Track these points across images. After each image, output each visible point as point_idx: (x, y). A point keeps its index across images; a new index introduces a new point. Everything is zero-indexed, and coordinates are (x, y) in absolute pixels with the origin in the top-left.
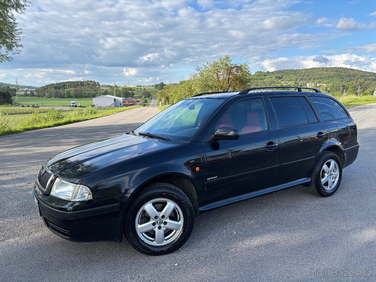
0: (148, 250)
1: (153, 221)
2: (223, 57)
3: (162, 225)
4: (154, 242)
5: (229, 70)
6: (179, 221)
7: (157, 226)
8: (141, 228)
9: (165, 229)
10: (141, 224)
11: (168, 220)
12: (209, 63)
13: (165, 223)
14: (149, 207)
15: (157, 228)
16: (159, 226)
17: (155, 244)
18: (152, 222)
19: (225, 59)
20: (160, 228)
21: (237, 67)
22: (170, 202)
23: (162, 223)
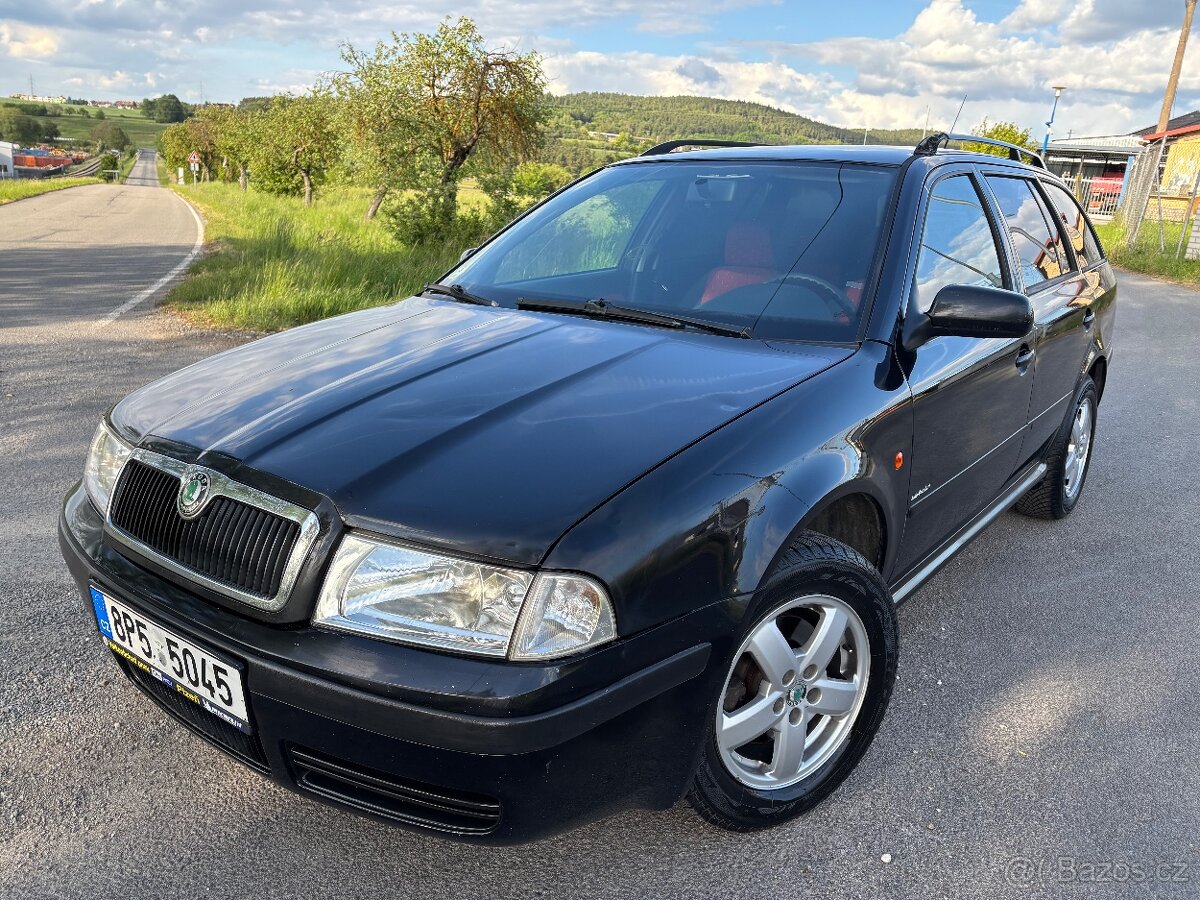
1: (777, 694)
2: (454, 23)
3: (803, 704)
4: (767, 774)
5: (477, 73)
7: (786, 709)
8: (733, 725)
9: (809, 715)
10: (731, 710)
11: (824, 683)
12: (401, 39)
13: (814, 693)
14: (765, 638)
15: (787, 716)
16: (791, 708)
17: (769, 781)
18: (769, 697)
19: (460, 30)
20: (794, 716)
21: (505, 63)
22: (835, 609)
23: (803, 697)
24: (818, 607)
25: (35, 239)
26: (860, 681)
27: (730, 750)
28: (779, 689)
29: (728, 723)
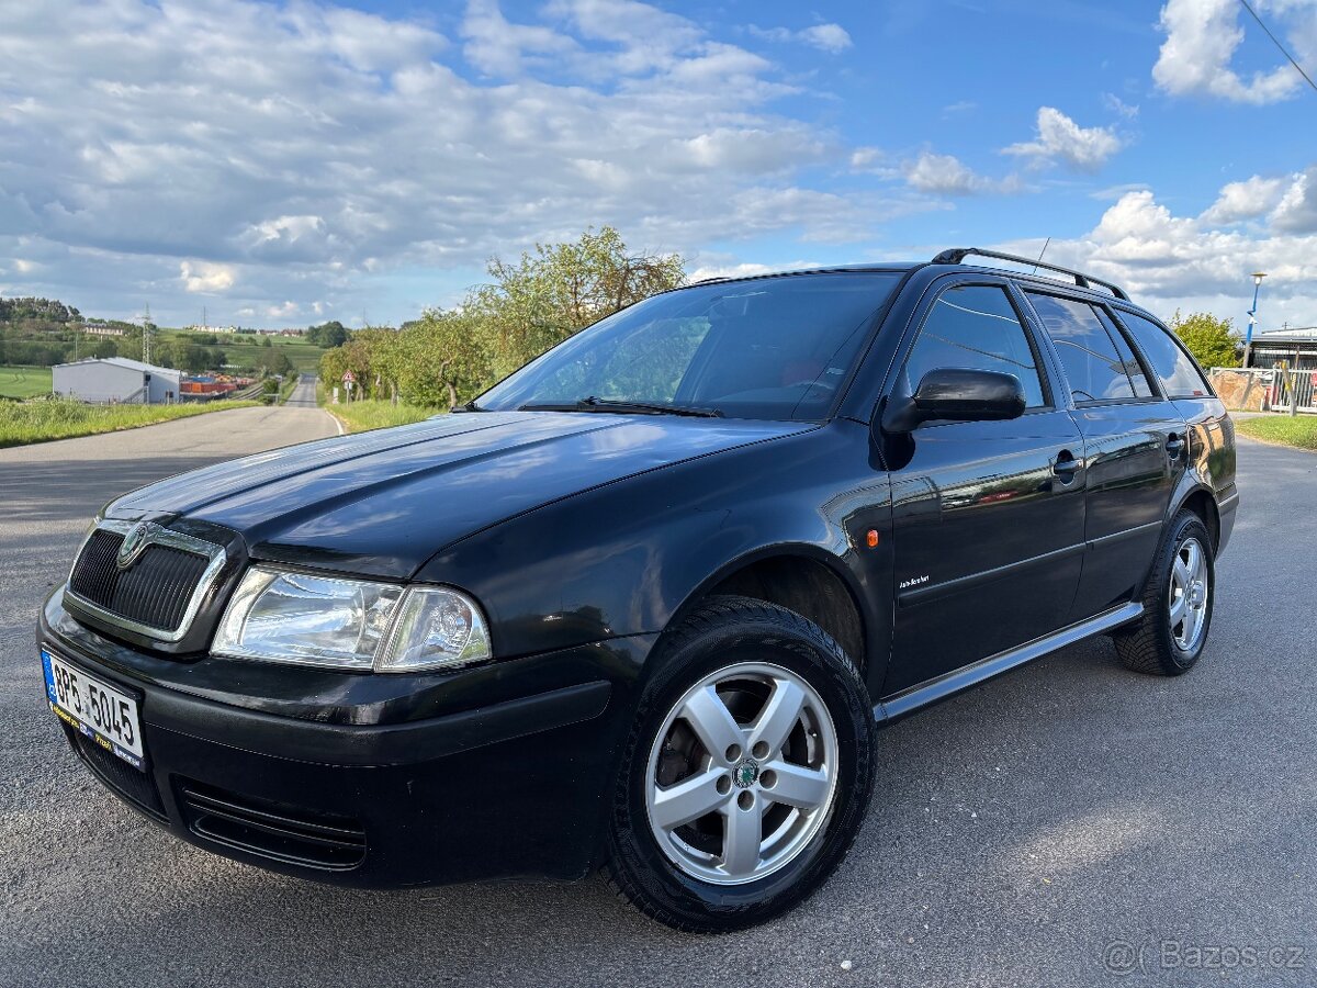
0: (698, 906)
1: (720, 771)
2: (596, 232)
3: (755, 787)
4: (718, 867)
5: (618, 278)
6: (816, 766)
7: (734, 791)
8: (666, 801)
9: (766, 803)
10: (664, 783)
11: (778, 765)
12: (545, 250)
13: (767, 777)
14: (702, 704)
15: (734, 799)
16: (740, 791)
17: (720, 875)
18: (712, 773)
19: (603, 238)
20: (744, 800)
21: (648, 268)
22: (788, 682)
23: (755, 779)
24: (769, 678)
25: (180, 450)
26: (829, 771)
27: (667, 829)
28: (725, 766)
29: (660, 797)
